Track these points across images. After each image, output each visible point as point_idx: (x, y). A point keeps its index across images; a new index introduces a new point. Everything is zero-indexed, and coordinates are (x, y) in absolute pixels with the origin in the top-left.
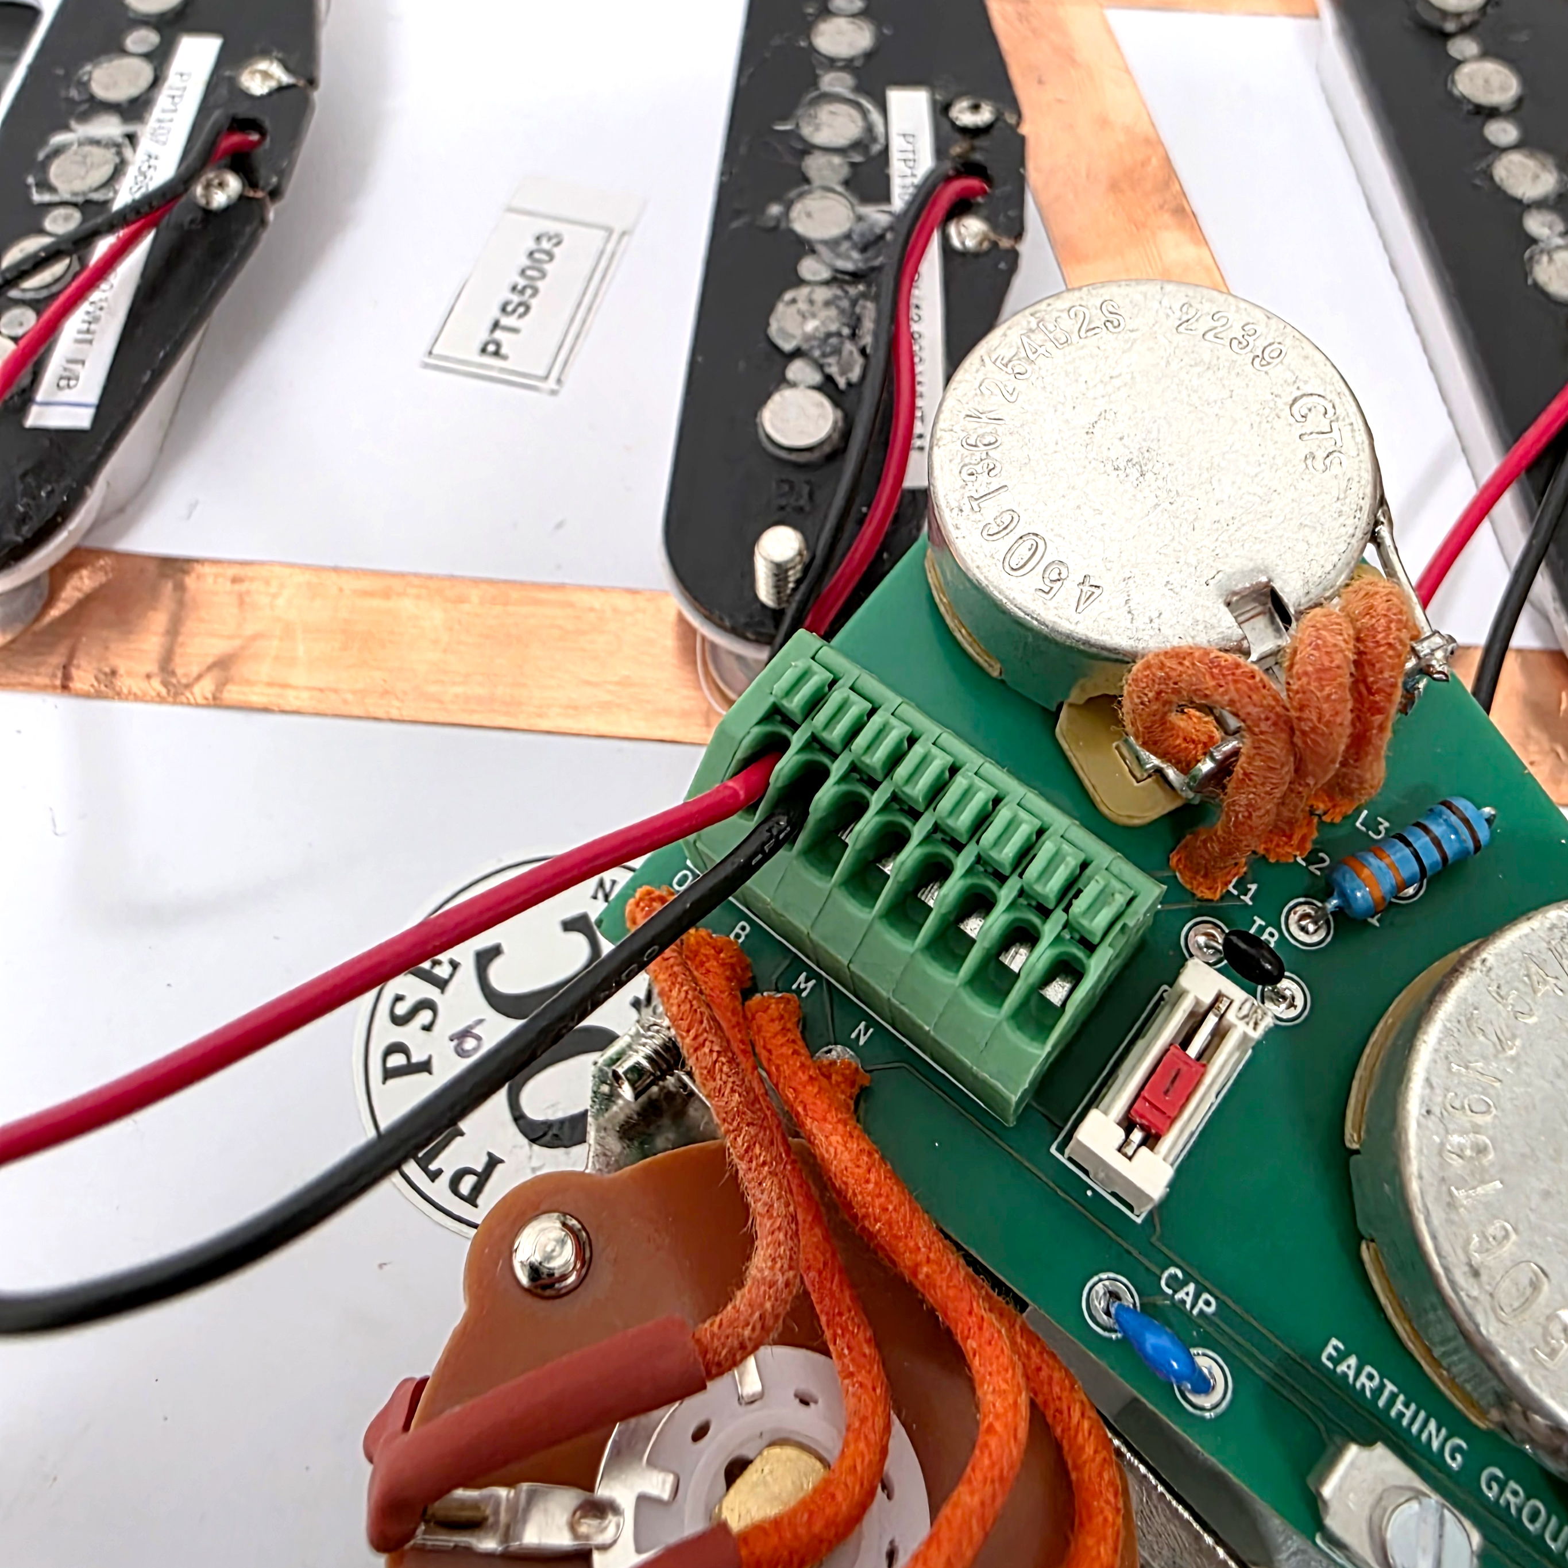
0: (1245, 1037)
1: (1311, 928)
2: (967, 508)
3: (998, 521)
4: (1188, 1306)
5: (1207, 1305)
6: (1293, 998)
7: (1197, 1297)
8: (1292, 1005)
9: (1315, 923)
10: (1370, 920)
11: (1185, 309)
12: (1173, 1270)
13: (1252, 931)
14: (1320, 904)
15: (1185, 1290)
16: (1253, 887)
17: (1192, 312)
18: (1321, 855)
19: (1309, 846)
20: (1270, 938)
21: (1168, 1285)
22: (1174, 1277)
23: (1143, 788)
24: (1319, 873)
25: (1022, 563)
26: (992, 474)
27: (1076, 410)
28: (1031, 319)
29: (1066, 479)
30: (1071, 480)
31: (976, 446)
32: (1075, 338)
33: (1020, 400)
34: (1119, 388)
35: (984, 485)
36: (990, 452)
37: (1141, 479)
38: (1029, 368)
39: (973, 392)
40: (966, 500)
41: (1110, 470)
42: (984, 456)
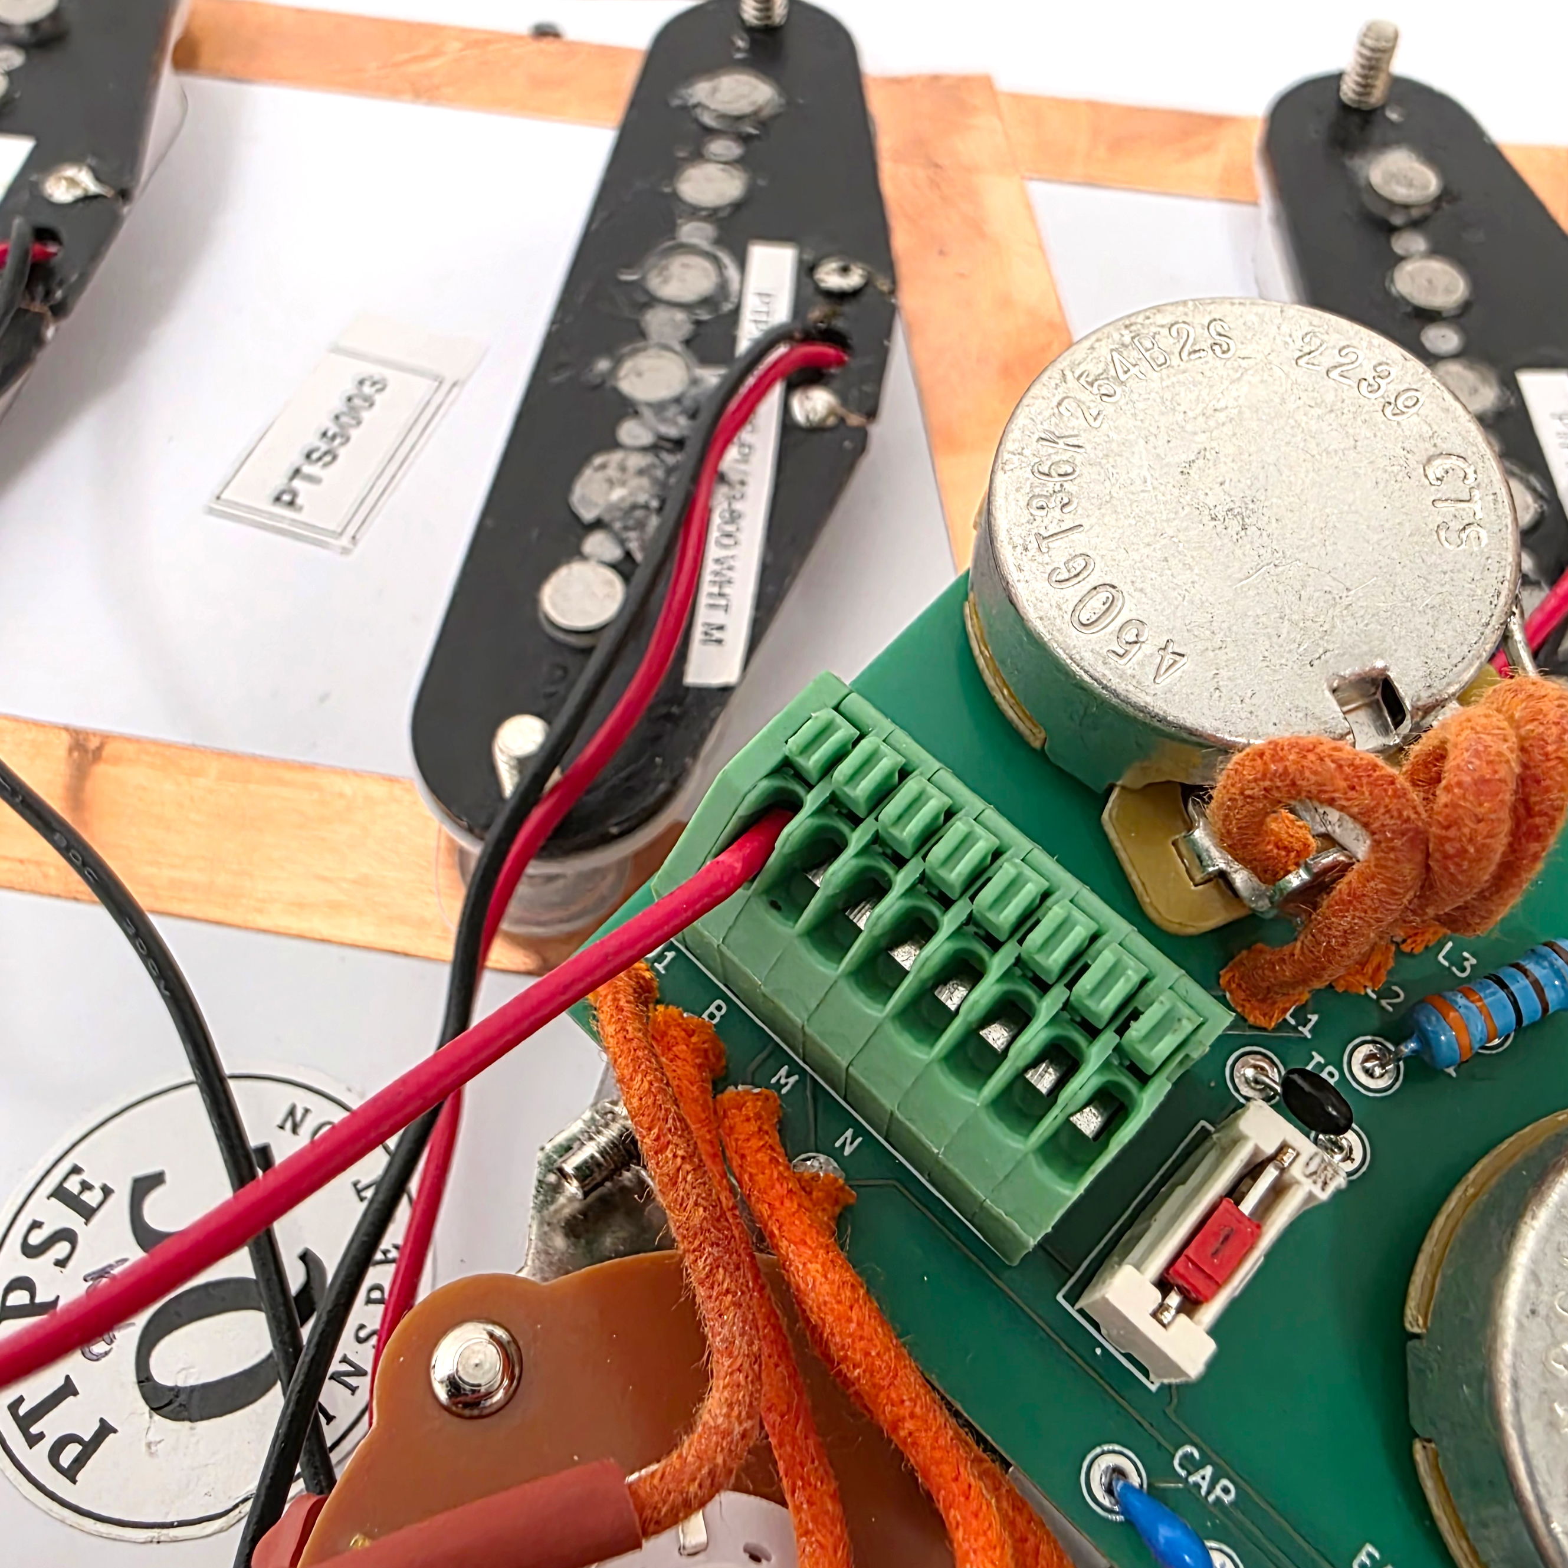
2: (1033, 547)
3: (1069, 566)
4: (1202, 1491)
5: (1225, 1493)
7: (1213, 1481)
8: (1349, 1158)
10: (1447, 1069)
11: (1307, 339)
13: (1310, 1068)
15: (1202, 1472)
17: (1316, 343)
21: (1181, 1466)
23: (1198, 891)
24: (1390, 1009)
25: (1094, 618)
26: (1066, 510)
27: (1171, 444)
28: (1125, 332)
29: (1153, 525)
30: (1159, 526)
31: (1049, 475)
32: (1175, 360)
33: (1105, 426)
34: (1223, 424)
35: (1055, 521)
36: (1065, 484)
37: (1242, 533)
38: (1119, 390)
39: (1050, 411)
40: (1032, 538)
41: (1206, 519)
42: (1058, 488)
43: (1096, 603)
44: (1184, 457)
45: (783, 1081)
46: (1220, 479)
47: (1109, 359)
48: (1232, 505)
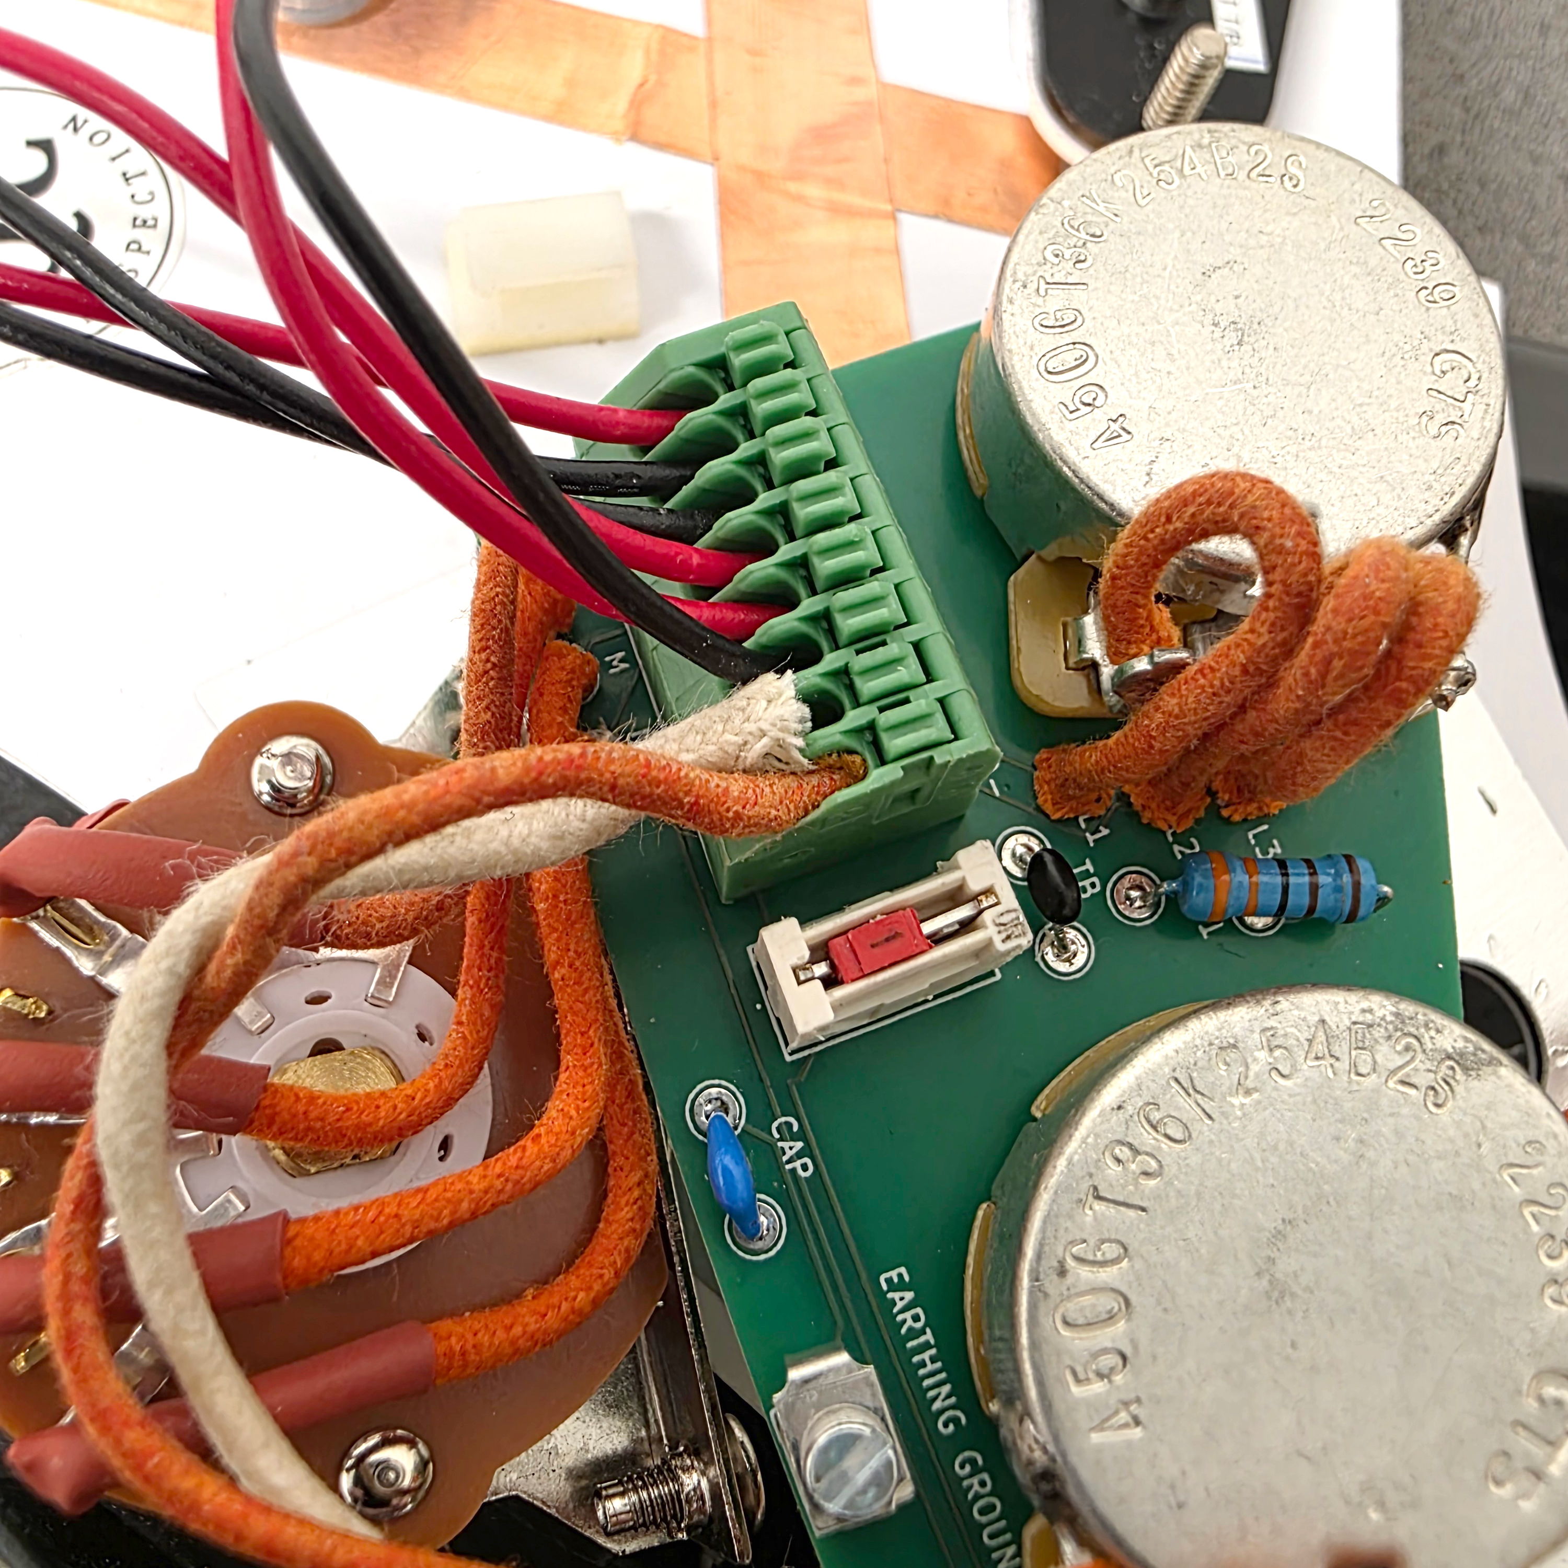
0: (989, 943)
1: (1138, 903)
2: (1032, 286)
3: (1059, 314)
4: (785, 1158)
5: (804, 1169)
6: (1075, 954)
7: (799, 1155)
8: (1069, 960)
9: (1143, 898)
10: (1200, 927)
11: (1375, 203)
12: (791, 1120)
13: (1076, 871)
14: (1158, 883)
15: (792, 1144)
16: (1105, 831)
17: (1382, 210)
18: (1194, 840)
19: (1190, 822)
20: (1089, 888)
21: (778, 1129)
22: (790, 1125)
24: (1179, 856)
25: (1061, 368)
26: (1077, 266)
27: (1205, 246)
28: (1207, 136)
29: (1154, 309)
30: (1159, 312)
31: (1078, 230)
32: (1242, 175)
33: (1150, 207)
34: (1262, 247)
35: (1063, 273)
36: (1089, 245)
37: (1236, 347)
38: (1177, 181)
39: (1104, 176)
40: (1036, 278)
41: (1208, 322)
42: (1080, 243)
43: (1069, 356)
44: (1211, 261)
45: (615, 663)
46: (1236, 293)
47: (1181, 152)
48: (1238, 319)
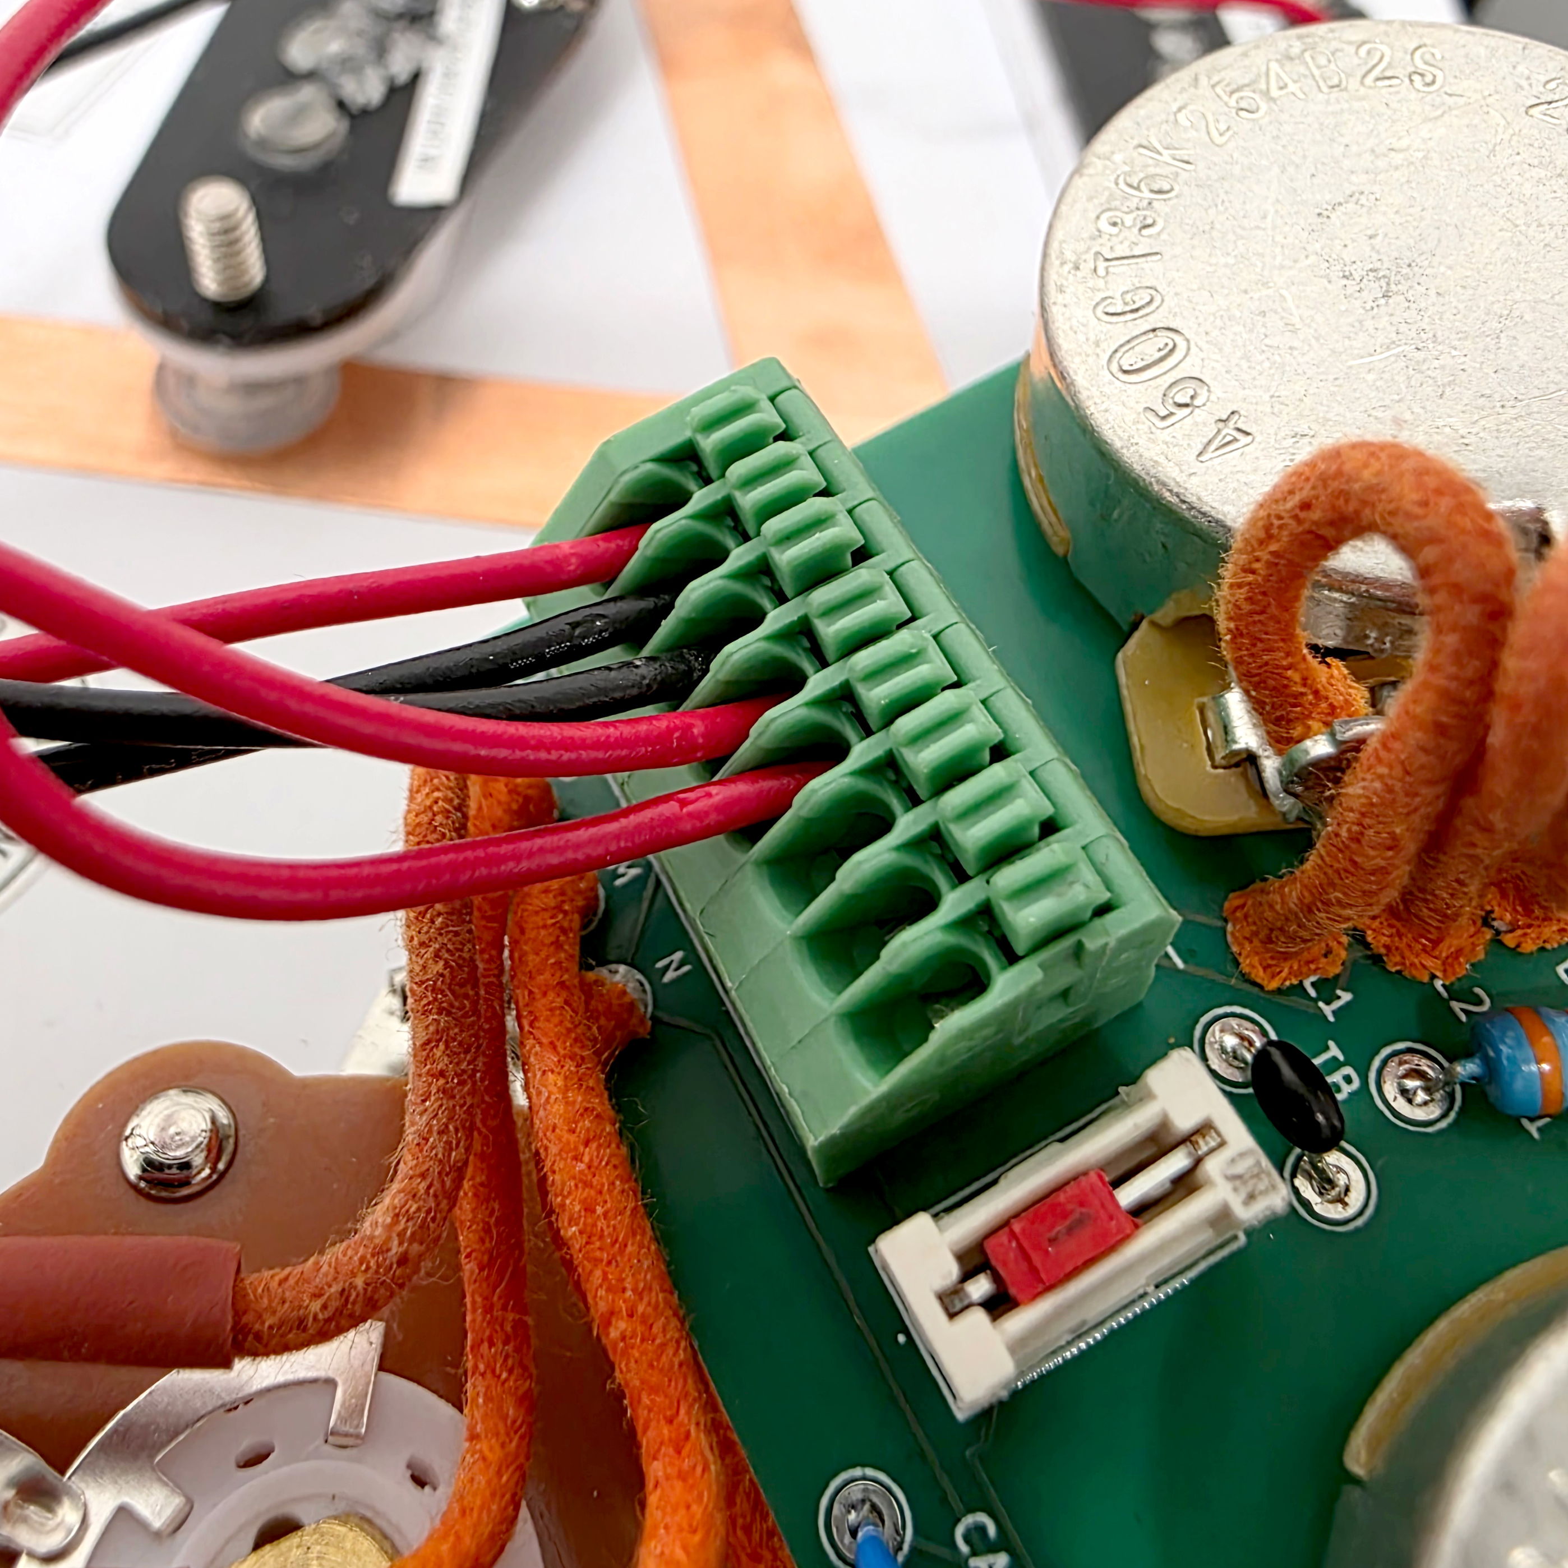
0: (1225, 1209)
1: (1421, 1096)
2: (1087, 267)
3: (1128, 296)
6: (1347, 1190)
8: (1340, 1200)
9: (1429, 1090)
10: (1525, 1122)
11: (1552, 85)
12: (982, 1518)
13: (1317, 1061)
14: (1446, 1064)
16: (1346, 997)
17: (1561, 92)
18: (1478, 990)
19: (1464, 967)
20: (1343, 1084)
21: (965, 1537)
22: (982, 1529)
23: (1217, 776)
24: (1463, 1018)
25: (1141, 364)
26: (1145, 232)
27: (1315, 180)
28: (1296, 43)
29: (1258, 270)
30: (1266, 273)
31: (1138, 188)
32: (1353, 84)
33: (1231, 145)
34: (1396, 168)
35: (1127, 243)
36: (1155, 204)
37: (1382, 301)
38: (1264, 107)
39: (1164, 117)
40: (1090, 257)
41: (1335, 273)
42: (1143, 204)
43: (1150, 348)
44: (1328, 197)
46: (1369, 232)
47: (1264, 69)
48: (1378, 265)
